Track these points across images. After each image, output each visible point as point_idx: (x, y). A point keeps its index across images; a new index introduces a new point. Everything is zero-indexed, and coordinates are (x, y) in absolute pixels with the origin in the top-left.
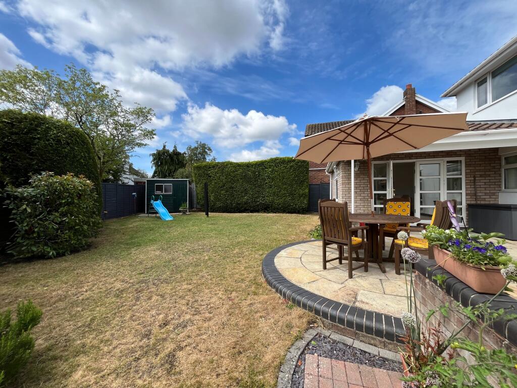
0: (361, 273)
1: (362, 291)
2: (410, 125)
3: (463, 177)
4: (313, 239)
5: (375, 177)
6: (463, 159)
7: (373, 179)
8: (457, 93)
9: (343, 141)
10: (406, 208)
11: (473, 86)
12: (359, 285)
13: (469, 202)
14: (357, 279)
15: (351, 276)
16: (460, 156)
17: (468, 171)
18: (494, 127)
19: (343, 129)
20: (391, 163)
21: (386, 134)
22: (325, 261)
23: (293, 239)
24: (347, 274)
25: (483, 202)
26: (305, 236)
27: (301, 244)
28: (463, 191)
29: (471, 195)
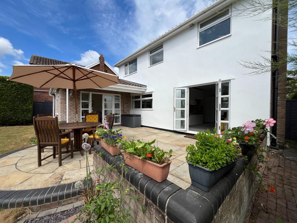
0: (68, 160)
1: (67, 172)
2: (97, 76)
3: (120, 103)
4: (33, 145)
5: (82, 100)
6: (120, 95)
7: (81, 101)
8: (119, 66)
9: (58, 75)
10: (96, 118)
11: (123, 66)
12: (66, 169)
13: (122, 114)
14: (65, 165)
15: (60, 165)
16: (119, 94)
17: (122, 101)
18: (129, 84)
19: (57, 68)
20: (91, 93)
21: (85, 77)
22: (40, 160)
23: (11, 148)
24: (58, 164)
25: (126, 114)
26: (25, 144)
27: (20, 151)
28: (120, 109)
29: (123, 111)
